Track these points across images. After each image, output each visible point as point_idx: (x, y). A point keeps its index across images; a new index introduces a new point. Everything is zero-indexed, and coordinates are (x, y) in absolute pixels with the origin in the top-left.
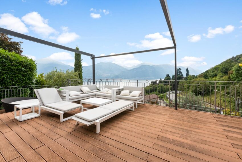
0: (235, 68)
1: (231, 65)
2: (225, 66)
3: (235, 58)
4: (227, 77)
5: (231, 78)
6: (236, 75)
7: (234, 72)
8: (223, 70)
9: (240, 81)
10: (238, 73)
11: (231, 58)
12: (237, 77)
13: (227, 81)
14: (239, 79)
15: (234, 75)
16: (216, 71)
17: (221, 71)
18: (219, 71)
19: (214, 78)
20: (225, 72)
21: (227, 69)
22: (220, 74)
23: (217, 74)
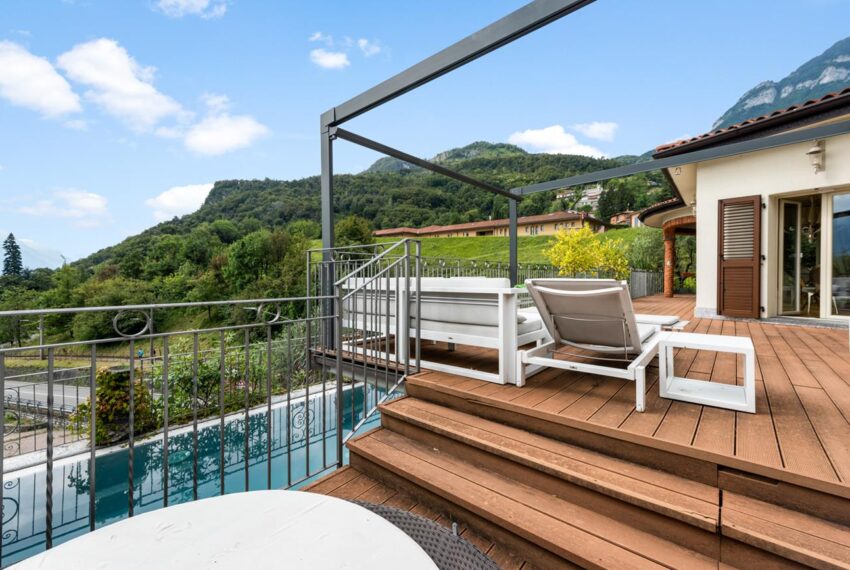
0: (233, 250)
2: (198, 242)
3: (181, 222)
4: (211, 273)
5: (224, 276)
6: (238, 268)
7: (232, 261)
8: (192, 252)
10: (242, 262)
12: (240, 274)
15: (231, 268)
16: (168, 257)
17: (188, 257)
18: (179, 256)
19: (169, 280)
20: (200, 259)
21: (203, 253)
22: (187, 266)
23: (175, 265)
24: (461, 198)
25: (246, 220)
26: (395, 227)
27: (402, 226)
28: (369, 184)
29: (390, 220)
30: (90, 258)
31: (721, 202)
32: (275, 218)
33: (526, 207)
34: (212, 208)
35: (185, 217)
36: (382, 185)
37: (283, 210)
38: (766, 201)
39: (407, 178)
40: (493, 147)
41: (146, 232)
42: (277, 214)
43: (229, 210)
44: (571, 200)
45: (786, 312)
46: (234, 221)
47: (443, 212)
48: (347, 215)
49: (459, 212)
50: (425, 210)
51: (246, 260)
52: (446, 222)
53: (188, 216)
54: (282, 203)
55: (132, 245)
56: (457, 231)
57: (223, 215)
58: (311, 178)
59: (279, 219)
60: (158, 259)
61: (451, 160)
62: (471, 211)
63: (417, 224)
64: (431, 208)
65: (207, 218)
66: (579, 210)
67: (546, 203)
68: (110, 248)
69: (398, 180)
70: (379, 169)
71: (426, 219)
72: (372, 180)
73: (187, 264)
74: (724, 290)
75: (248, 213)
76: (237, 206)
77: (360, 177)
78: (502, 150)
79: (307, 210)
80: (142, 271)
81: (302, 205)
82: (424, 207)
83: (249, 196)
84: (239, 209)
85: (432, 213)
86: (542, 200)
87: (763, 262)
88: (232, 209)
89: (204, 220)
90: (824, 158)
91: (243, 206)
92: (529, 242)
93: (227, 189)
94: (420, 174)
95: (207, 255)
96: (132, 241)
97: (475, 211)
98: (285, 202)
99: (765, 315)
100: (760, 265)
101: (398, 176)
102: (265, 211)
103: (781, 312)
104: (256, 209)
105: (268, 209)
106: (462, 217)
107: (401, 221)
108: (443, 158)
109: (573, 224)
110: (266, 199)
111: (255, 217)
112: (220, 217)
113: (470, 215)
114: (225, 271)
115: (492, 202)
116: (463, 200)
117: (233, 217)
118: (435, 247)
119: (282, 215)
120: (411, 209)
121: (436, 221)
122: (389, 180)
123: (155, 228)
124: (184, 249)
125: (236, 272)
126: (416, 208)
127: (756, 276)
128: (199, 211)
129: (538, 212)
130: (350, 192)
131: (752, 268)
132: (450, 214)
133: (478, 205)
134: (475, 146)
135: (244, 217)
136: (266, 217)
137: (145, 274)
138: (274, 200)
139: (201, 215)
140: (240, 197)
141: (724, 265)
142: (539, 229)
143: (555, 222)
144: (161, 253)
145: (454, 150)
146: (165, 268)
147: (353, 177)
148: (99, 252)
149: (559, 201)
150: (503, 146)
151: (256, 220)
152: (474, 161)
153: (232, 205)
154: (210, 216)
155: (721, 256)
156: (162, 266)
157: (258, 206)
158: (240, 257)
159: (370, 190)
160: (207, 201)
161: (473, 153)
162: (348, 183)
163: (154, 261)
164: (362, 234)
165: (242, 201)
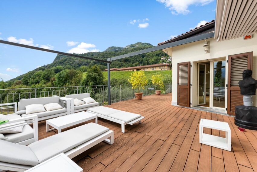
0: (57, 76)
1: (51, 73)
2: (47, 73)
3: (46, 66)
4: (50, 83)
5: (54, 84)
6: (58, 81)
7: (56, 79)
8: (45, 76)
9: (61, 86)
10: (60, 80)
11: (43, 66)
12: (59, 83)
13: (51, 87)
14: (60, 85)
15: (56, 82)
16: (37, 78)
17: (44, 78)
18: (41, 78)
19: (37, 85)
20: (47, 78)
21: (49, 77)
22: (43, 81)
23: (40, 80)
24: (133, 59)
25: (67, 66)
26: (113, 68)
27: (115, 68)
28: (105, 55)
29: (112, 66)
30: (17, 78)
31: (178, 64)
32: (76, 65)
33: (152, 62)
34: (56, 62)
35: (48, 65)
36: (109, 55)
37: (79, 63)
38: (192, 64)
39: (117, 53)
40: (143, 44)
41: (35, 70)
42: (77, 64)
43: (62, 63)
44: (165, 60)
45: (200, 104)
46: (63, 66)
47: (128, 63)
48: (99, 64)
49: (132, 63)
50: (122, 63)
51: (61, 79)
52: (128, 66)
53: (49, 65)
54: (78, 61)
55: (30, 74)
56: (131, 69)
57: (60, 64)
58: (87, 53)
59: (77, 66)
60: (34, 78)
61: (130, 48)
62: (136, 63)
63: (120, 67)
64: (124, 62)
65: (55, 65)
66: (167, 63)
67: (158, 61)
68: (23, 75)
69: (114, 54)
70: (109, 50)
71: (123, 65)
72: (106, 54)
73: (43, 80)
74: (179, 96)
75: (68, 64)
76: (64, 62)
77: (103, 53)
78: (146, 45)
79: (86, 63)
80: (29, 83)
81: (84, 61)
82: (122, 62)
83: (68, 58)
84: (65, 62)
85: (124, 64)
86: (157, 60)
87: (191, 86)
88: (62, 62)
89: (54, 66)
90: (209, 48)
91: (66, 62)
92: (151, 73)
93: (61, 56)
94: (121, 52)
95: (50, 77)
96: (30, 73)
97: (137, 63)
98: (79, 60)
99: (192, 106)
100: (190, 87)
101: (115, 52)
102: (73, 63)
103: (198, 104)
104: (70, 63)
105: (74, 62)
106: (133, 65)
107: (115, 66)
108: (128, 47)
109: (164, 67)
110: (73, 59)
111: (70, 65)
112: (59, 65)
113: (136, 64)
114: (54, 83)
115: (142, 60)
116: (134, 60)
117: (63, 65)
118: (122, 74)
119: (78, 64)
120: (118, 62)
121: (126, 66)
122: (112, 53)
123: (38, 68)
124: (42, 75)
125: (58, 83)
126: (119, 62)
127: (189, 91)
128: (52, 63)
129: (156, 63)
130: (100, 57)
131: (187, 88)
132: (130, 64)
133: (138, 61)
134: (138, 43)
135: (66, 65)
136: (74, 65)
137: (30, 83)
138: (76, 60)
139: (53, 64)
140: (65, 59)
141: (179, 87)
142: (154, 68)
143: (159, 66)
144: (35, 77)
145: (131, 45)
146: (36, 81)
147: (101, 53)
148: (20, 76)
149: (162, 60)
150: (146, 44)
151: (70, 66)
152: (137, 48)
153: (63, 61)
154: (56, 65)
155: (178, 84)
156: (35, 81)
157: (71, 61)
158: (59, 78)
159: (106, 57)
160: (55, 60)
161: (137, 46)
162: (99, 54)
163: (33, 80)
164: (98, 70)
165: (66, 60)
